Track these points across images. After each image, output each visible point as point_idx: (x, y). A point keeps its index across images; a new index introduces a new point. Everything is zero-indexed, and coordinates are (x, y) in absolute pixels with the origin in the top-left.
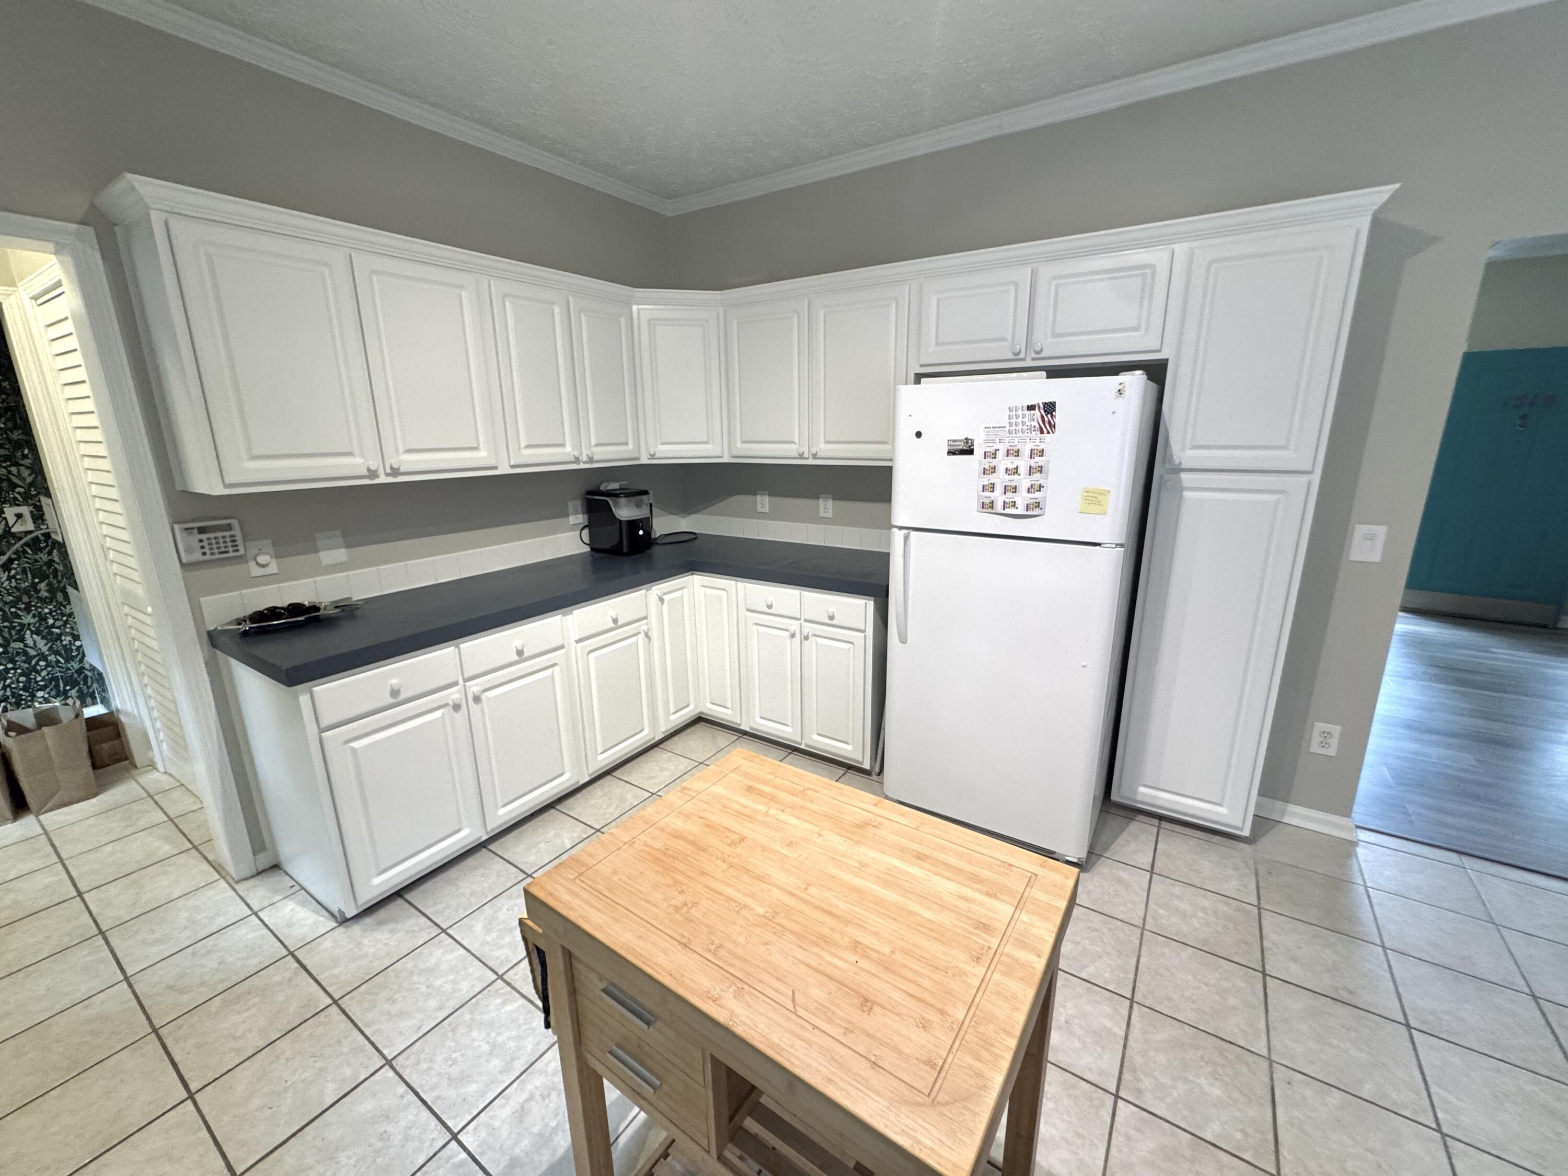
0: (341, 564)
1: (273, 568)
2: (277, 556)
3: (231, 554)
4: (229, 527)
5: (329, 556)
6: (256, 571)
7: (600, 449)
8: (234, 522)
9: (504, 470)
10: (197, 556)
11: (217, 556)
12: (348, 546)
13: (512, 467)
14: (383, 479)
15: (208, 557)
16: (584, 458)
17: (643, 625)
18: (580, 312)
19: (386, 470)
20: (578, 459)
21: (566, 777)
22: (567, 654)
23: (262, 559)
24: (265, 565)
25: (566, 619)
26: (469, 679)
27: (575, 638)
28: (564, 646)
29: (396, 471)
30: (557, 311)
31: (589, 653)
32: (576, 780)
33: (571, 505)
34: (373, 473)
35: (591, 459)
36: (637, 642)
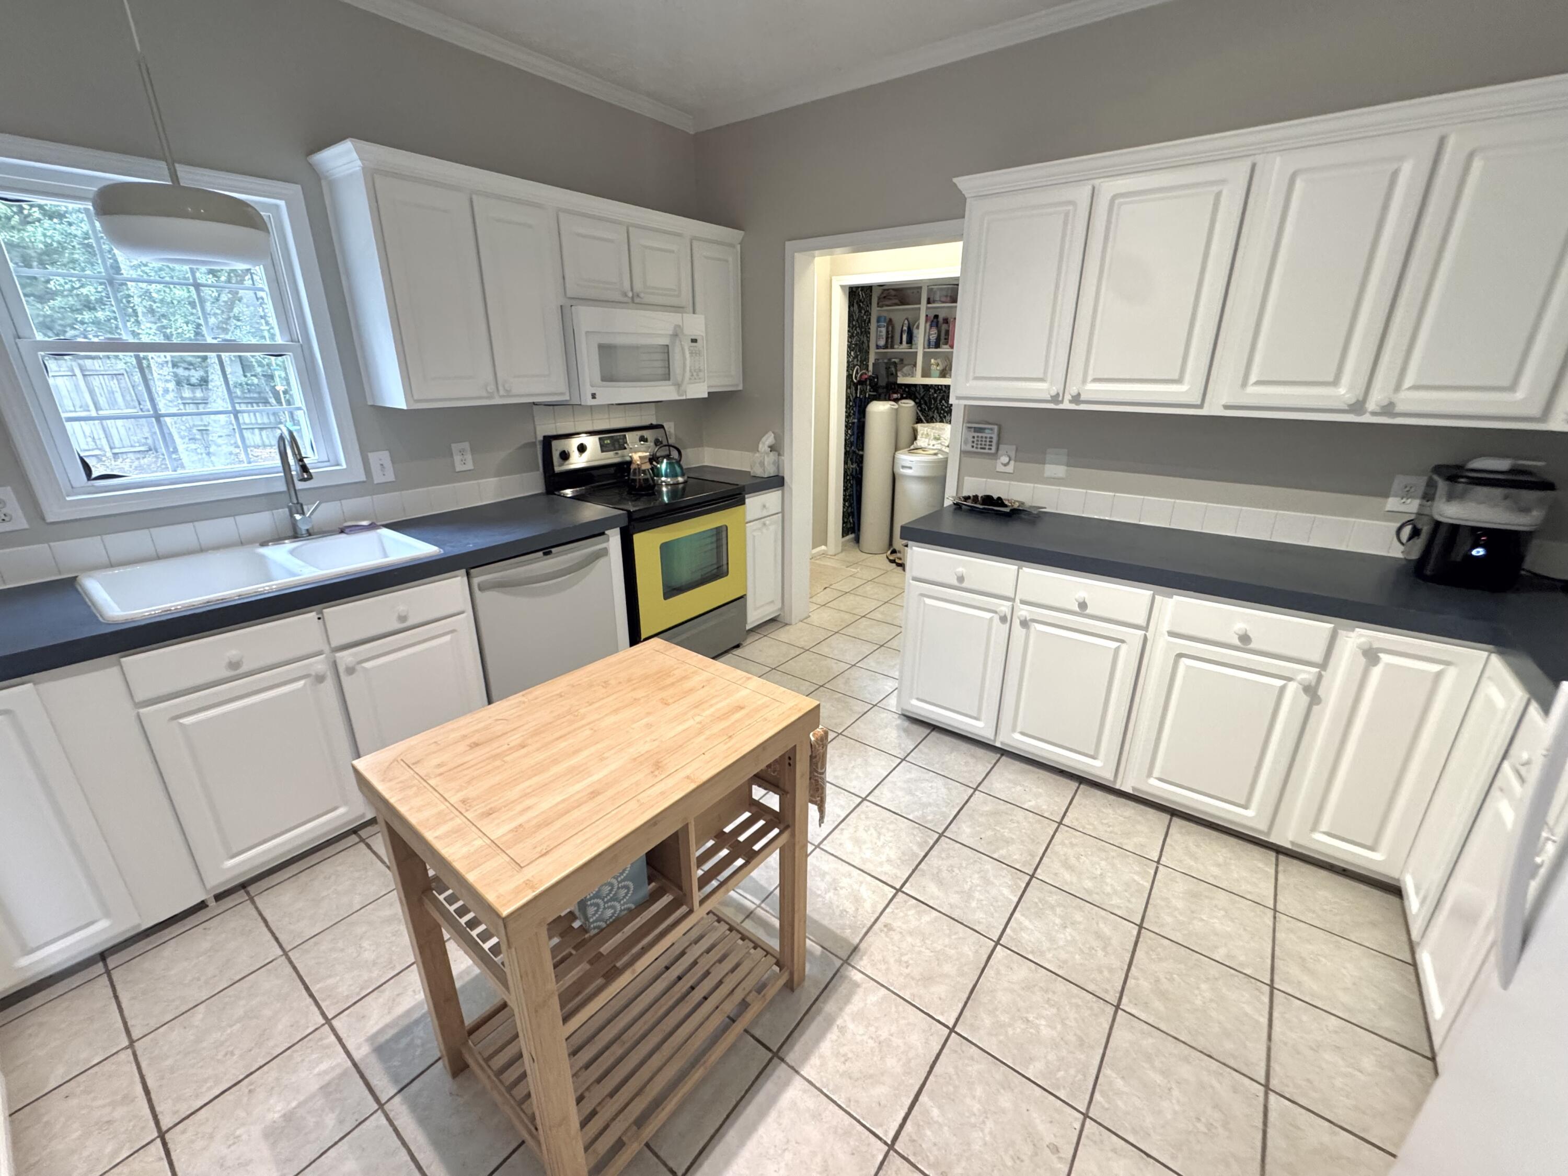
0: (1059, 479)
1: (1010, 469)
2: (1016, 460)
3: (986, 451)
4: (991, 433)
5: (1051, 470)
6: (1000, 468)
8: (995, 430)
9: (1213, 408)
10: (969, 448)
11: (979, 450)
12: (1068, 465)
13: (1227, 407)
14: (1066, 405)
15: (974, 449)
16: (1371, 405)
17: (1307, 674)
18: (1471, 156)
19: (1068, 397)
20: (1358, 406)
21: (1097, 763)
22: (1145, 639)
23: (1005, 459)
24: (1005, 465)
25: (1158, 598)
26: (1023, 602)
27: (1165, 627)
28: (1146, 628)
29: (1076, 399)
30: (1407, 168)
31: (1180, 656)
32: (1112, 779)
33: (1399, 481)
34: (1055, 399)
35: (1388, 409)
36: (1282, 689)
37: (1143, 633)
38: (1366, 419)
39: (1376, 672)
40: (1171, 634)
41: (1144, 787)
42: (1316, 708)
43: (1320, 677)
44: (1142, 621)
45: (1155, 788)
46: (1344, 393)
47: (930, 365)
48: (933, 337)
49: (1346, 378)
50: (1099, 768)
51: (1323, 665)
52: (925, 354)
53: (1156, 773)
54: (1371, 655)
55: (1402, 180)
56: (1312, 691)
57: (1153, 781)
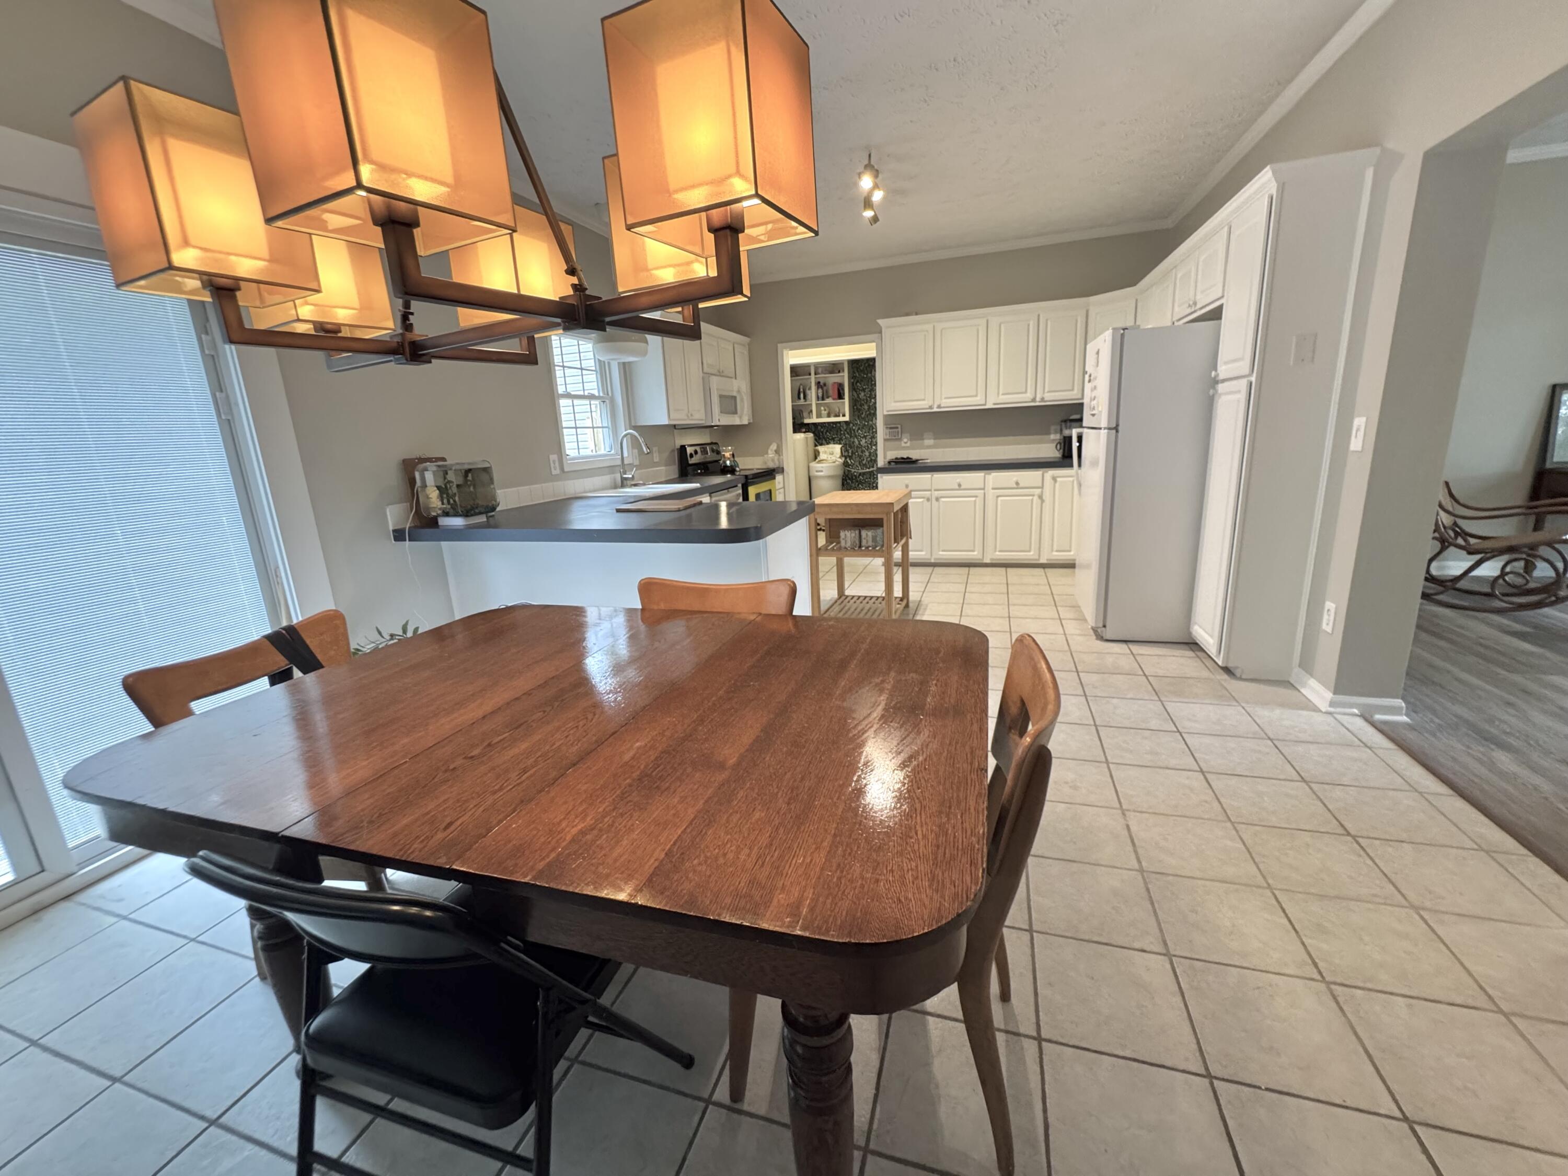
0: (931, 446)
1: (908, 444)
2: (911, 440)
3: (896, 437)
4: (897, 428)
5: (929, 442)
6: (903, 445)
7: (1049, 394)
8: (899, 426)
9: (989, 406)
10: (888, 437)
12: (934, 439)
13: (995, 404)
14: (935, 410)
16: (1038, 399)
17: (1038, 491)
18: (1047, 320)
19: (935, 406)
20: (1034, 400)
21: (975, 553)
22: (985, 494)
23: (905, 440)
24: (906, 443)
25: (987, 476)
26: (935, 490)
27: (991, 487)
28: (984, 489)
29: (939, 407)
30: (1031, 323)
31: (998, 497)
32: (981, 558)
33: (1053, 428)
34: (931, 407)
35: (1043, 400)
36: (1032, 500)
37: (982, 491)
38: (1037, 404)
39: (1057, 485)
40: (993, 489)
41: (994, 557)
42: (1044, 504)
43: (1042, 492)
44: (982, 487)
45: (1000, 556)
46: (1029, 396)
47: (821, 410)
48: (820, 395)
49: (1029, 390)
50: (975, 555)
51: (1042, 487)
52: (817, 404)
53: (998, 549)
54: (1054, 479)
55: (1031, 326)
56: (1041, 497)
57: (997, 553)
